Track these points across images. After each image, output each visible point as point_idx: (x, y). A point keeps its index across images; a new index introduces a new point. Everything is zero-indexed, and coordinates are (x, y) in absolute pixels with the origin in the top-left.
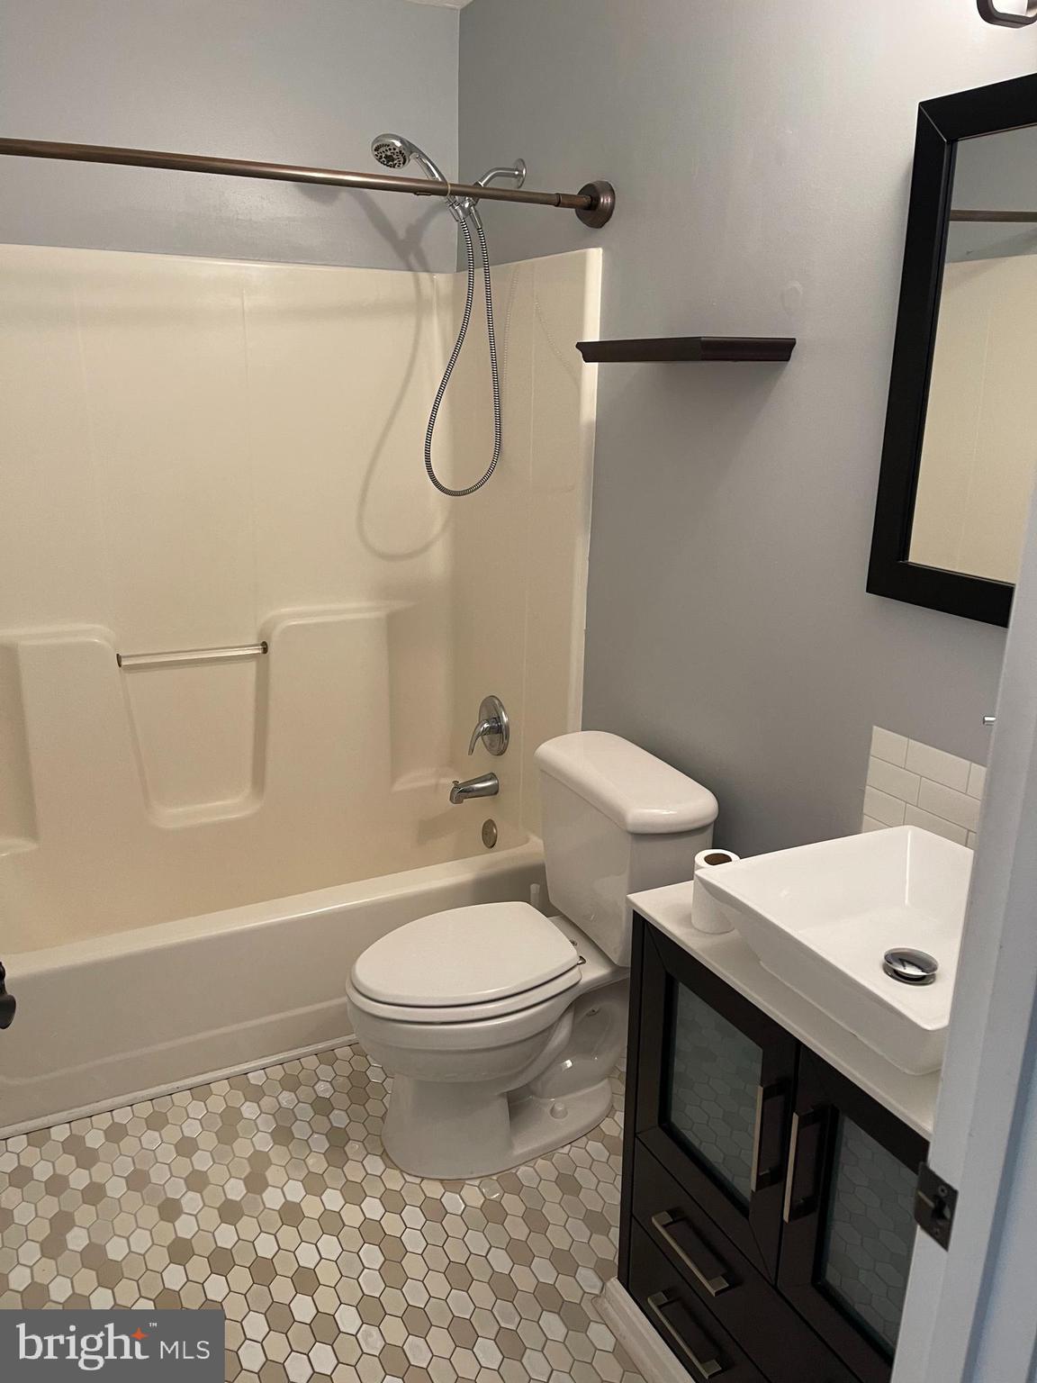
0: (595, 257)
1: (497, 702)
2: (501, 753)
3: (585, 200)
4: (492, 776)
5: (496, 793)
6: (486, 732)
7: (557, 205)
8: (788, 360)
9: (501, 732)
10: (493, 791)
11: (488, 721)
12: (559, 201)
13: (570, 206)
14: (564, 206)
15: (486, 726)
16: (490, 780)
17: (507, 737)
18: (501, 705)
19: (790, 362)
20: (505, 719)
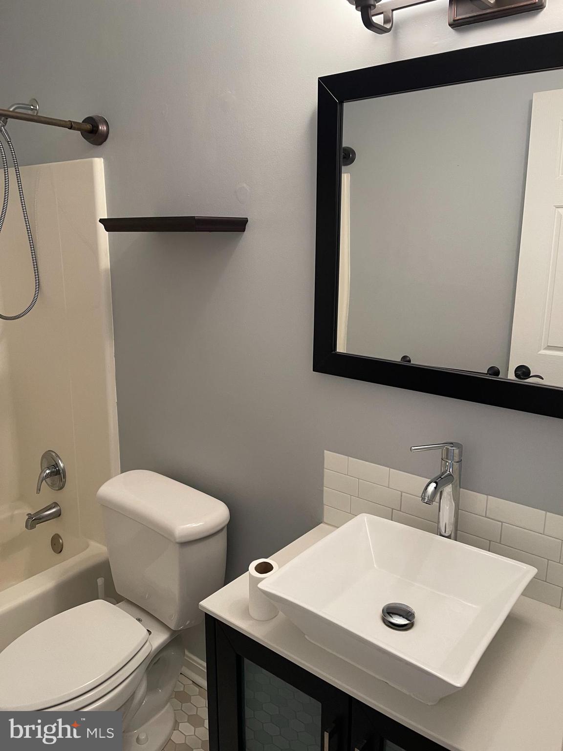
0: (99, 164)
1: (54, 454)
2: (61, 488)
3: (88, 127)
4: (55, 504)
5: (60, 515)
6: (48, 476)
7: (70, 128)
8: (244, 230)
9: (60, 474)
10: (58, 514)
11: (49, 468)
12: (71, 126)
13: (78, 130)
14: (74, 129)
15: (48, 472)
16: (54, 508)
17: (65, 477)
18: (58, 456)
19: (245, 232)
20: (62, 465)
